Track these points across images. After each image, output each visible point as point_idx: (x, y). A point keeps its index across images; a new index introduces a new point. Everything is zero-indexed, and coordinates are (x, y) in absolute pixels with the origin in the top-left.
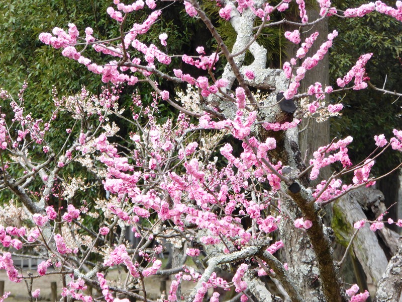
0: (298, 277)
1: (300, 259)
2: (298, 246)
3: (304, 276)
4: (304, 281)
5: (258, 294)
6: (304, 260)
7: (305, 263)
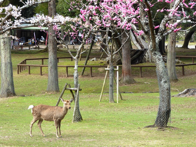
0: (143, 23)
1: (143, 19)
2: (143, 16)
3: (144, 23)
4: (144, 24)
5: (133, 27)
6: (144, 19)
7: (144, 20)
